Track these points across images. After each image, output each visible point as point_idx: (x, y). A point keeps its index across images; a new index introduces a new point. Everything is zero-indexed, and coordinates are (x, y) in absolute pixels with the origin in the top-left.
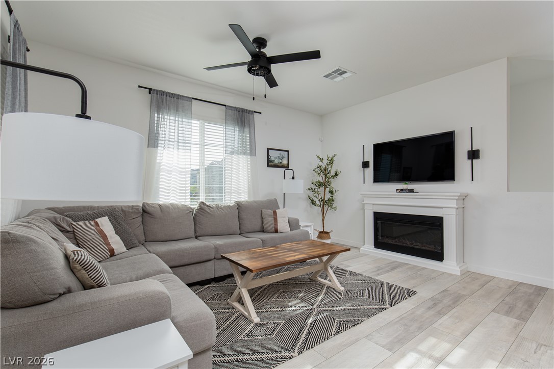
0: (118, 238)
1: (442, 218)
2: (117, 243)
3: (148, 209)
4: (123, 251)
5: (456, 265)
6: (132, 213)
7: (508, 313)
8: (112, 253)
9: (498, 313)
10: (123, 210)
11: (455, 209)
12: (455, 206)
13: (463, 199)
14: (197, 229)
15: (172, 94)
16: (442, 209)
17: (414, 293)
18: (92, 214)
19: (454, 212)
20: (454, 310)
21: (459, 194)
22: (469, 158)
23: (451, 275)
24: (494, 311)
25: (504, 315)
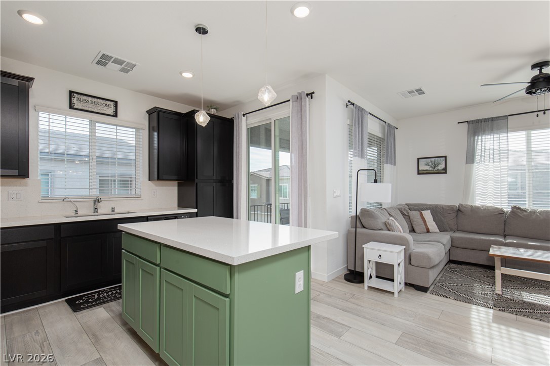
0: (434, 223)
2: (432, 225)
3: (461, 209)
4: (436, 231)
6: (448, 210)
8: (428, 231)
10: (443, 208)
14: (506, 229)
18: (420, 208)
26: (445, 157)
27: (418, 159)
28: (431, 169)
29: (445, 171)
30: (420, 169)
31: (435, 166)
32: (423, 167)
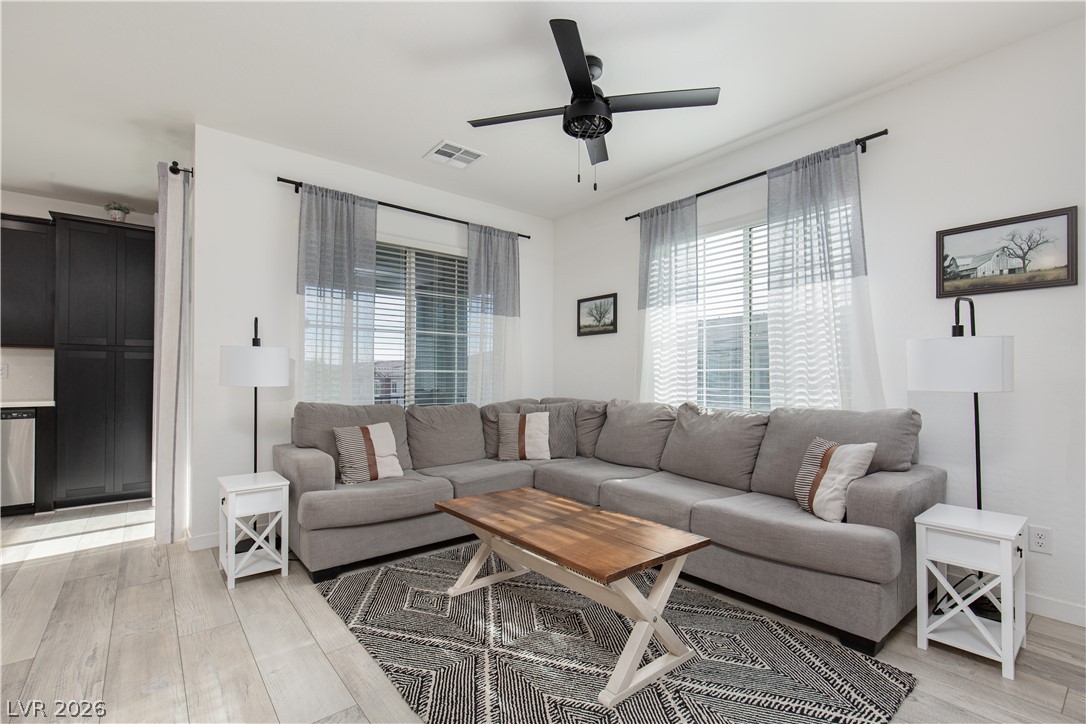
15: (663, 207)
26: (614, 296)
27: (580, 302)
28: (595, 323)
29: (613, 328)
30: (582, 324)
31: (602, 315)
32: (586, 321)
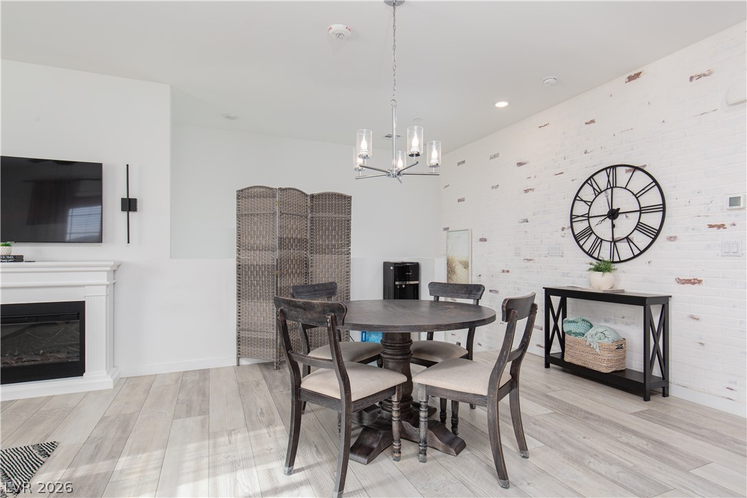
1: (83, 303)
5: (106, 374)
7: (189, 413)
9: (180, 418)
11: (105, 287)
12: (105, 281)
13: (114, 271)
16: (83, 288)
17: (53, 445)
19: (103, 291)
20: (130, 441)
21: (112, 263)
22: (123, 210)
23: (100, 392)
24: (174, 417)
25: (187, 417)
